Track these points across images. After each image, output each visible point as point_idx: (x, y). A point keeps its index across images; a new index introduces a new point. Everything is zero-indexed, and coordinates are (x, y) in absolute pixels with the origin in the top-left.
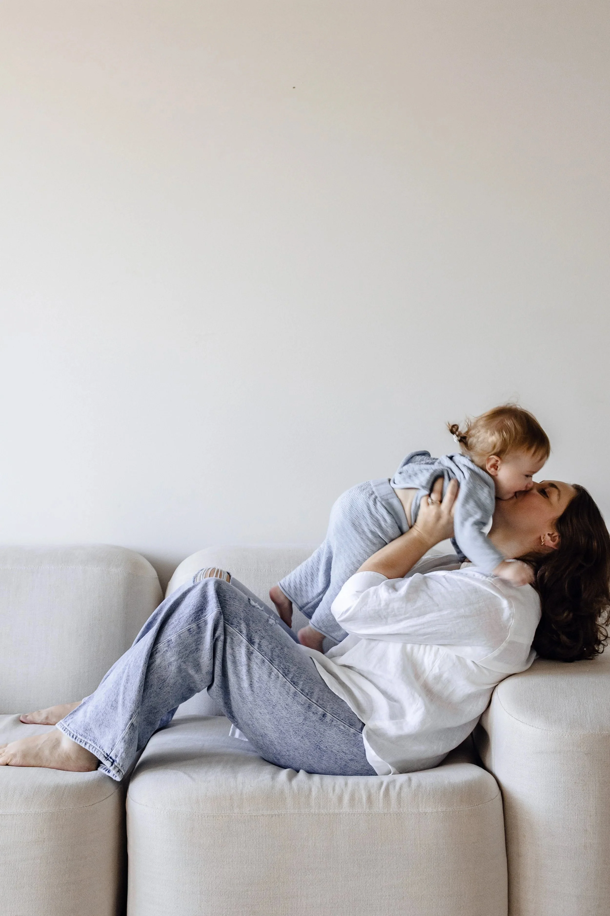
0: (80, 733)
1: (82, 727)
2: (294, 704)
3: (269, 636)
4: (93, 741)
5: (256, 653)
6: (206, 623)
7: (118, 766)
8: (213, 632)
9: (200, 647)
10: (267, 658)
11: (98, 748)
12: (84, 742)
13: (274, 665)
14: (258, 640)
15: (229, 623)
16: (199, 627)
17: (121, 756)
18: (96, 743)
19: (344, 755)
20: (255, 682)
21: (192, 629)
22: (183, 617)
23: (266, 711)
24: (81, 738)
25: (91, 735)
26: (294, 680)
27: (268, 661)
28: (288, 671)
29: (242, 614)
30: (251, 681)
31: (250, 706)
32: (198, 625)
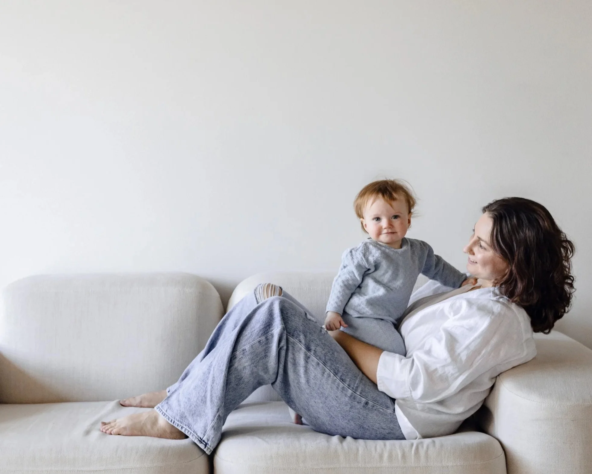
0: (177, 419)
1: (179, 415)
2: (343, 397)
3: (322, 343)
4: (187, 426)
5: (313, 357)
6: (272, 335)
7: (210, 448)
8: (278, 344)
9: (268, 354)
10: (321, 362)
11: (193, 432)
12: (181, 427)
13: (326, 367)
14: (314, 348)
15: (291, 335)
16: (267, 339)
17: (212, 440)
18: (190, 428)
19: (383, 430)
20: (311, 379)
21: (262, 341)
22: (254, 331)
23: (320, 401)
24: (178, 423)
25: (186, 421)
26: (342, 378)
27: (322, 364)
28: (338, 371)
29: (301, 328)
30: (308, 379)
31: (307, 396)
32: (266, 338)
